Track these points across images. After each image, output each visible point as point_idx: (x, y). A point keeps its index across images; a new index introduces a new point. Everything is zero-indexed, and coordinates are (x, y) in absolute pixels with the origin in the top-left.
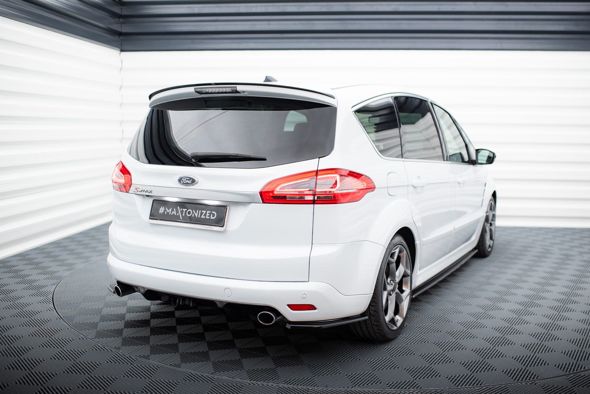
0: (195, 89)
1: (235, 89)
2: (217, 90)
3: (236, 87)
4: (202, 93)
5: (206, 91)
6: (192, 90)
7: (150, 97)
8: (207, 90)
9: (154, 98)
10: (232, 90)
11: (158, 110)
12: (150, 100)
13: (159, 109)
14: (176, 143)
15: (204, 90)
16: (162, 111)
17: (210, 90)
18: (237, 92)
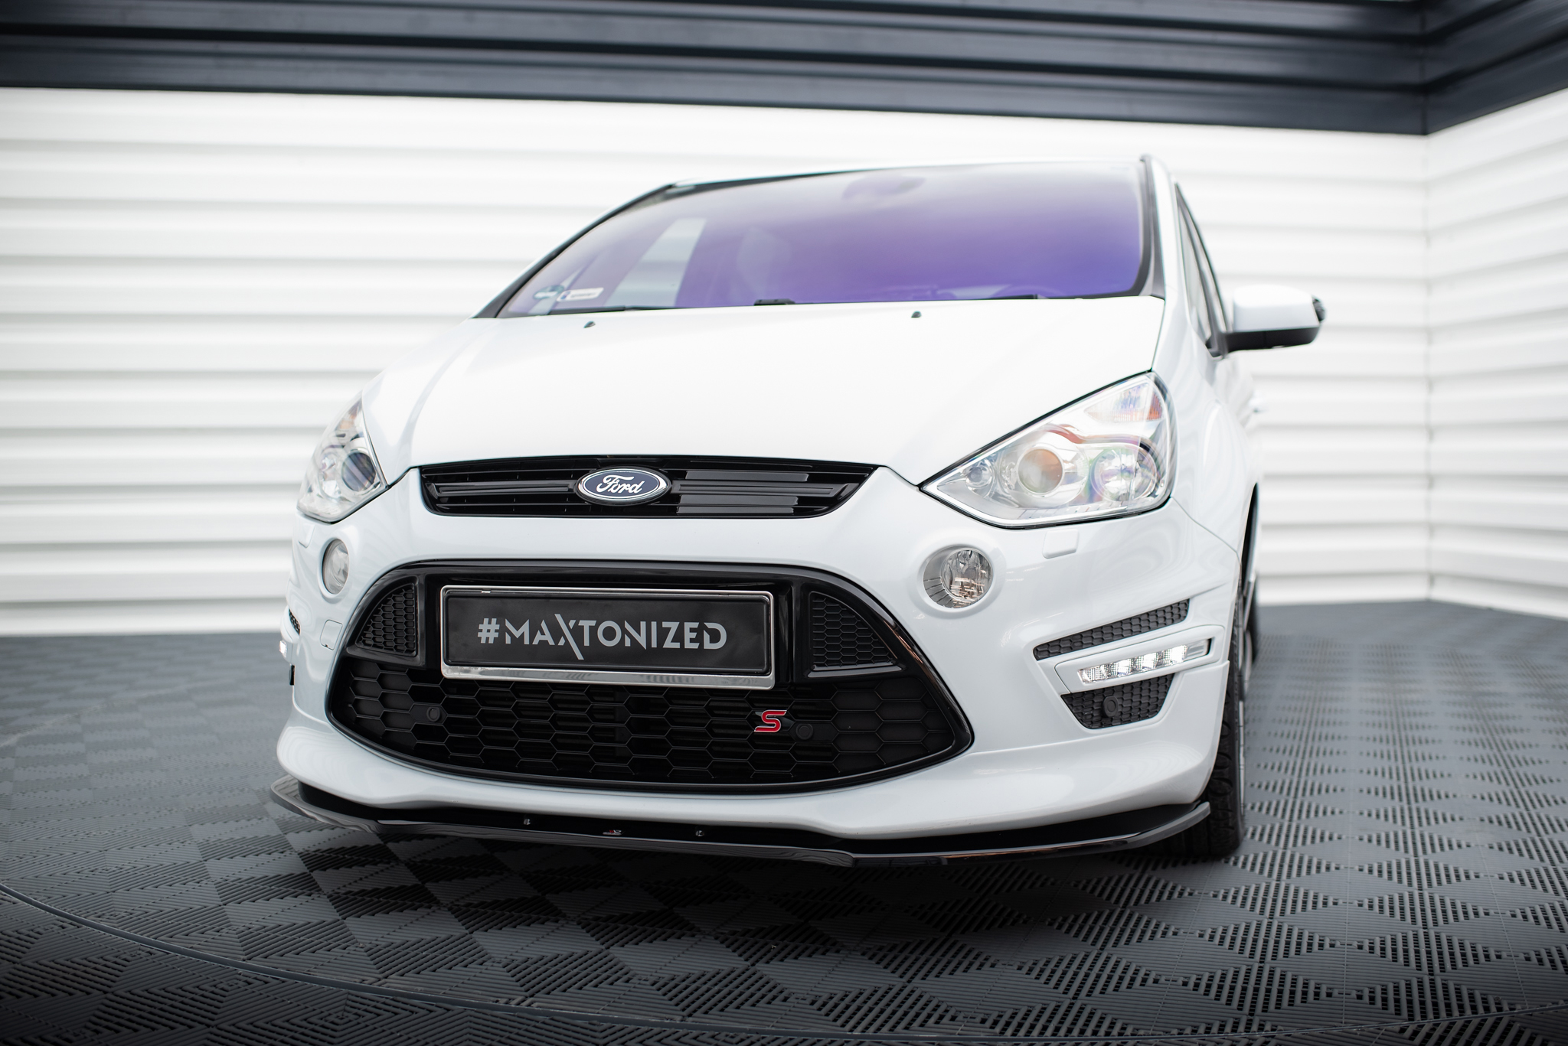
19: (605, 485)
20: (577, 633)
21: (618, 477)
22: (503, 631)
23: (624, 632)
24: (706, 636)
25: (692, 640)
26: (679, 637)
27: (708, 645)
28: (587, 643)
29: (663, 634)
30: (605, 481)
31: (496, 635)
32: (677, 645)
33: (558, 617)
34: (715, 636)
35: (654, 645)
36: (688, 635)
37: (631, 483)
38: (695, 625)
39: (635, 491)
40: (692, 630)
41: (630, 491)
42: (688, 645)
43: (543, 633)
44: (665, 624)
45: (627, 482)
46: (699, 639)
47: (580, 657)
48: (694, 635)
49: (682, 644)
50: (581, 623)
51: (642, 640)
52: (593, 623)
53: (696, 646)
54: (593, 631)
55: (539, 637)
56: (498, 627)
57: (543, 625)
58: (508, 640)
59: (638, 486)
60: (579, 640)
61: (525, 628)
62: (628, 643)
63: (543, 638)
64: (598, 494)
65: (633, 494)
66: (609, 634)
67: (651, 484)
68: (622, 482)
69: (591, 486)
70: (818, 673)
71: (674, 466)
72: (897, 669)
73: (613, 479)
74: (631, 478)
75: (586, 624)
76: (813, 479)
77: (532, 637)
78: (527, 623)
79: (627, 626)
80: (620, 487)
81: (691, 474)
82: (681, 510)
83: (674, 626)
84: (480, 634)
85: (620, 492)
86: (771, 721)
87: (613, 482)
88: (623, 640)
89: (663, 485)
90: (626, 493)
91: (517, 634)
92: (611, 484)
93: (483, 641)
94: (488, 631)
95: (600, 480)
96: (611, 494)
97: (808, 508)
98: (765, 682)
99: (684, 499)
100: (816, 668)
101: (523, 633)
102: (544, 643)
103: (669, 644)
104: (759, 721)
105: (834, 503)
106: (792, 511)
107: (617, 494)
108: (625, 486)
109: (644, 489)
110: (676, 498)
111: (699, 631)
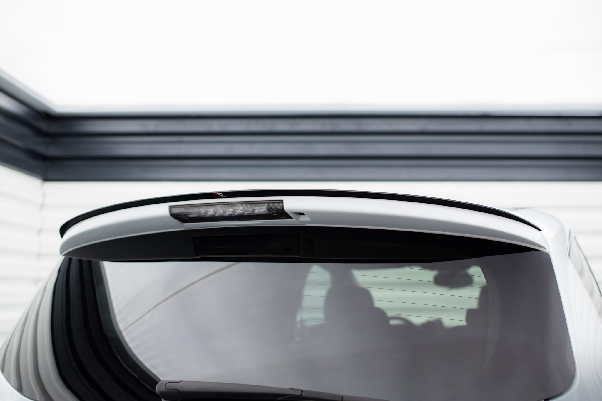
0: (171, 207)
1: (279, 206)
2: (229, 211)
3: (282, 202)
4: (189, 218)
5: (200, 214)
6: (163, 209)
7: (63, 230)
8: (203, 211)
9: (71, 233)
10: (269, 210)
11: (81, 261)
12: (62, 236)
13: (84, 259)
14: (121, 333)
15: (194, 212)
16: (90, 262)
17: (211, 211)
18: (282, 214)
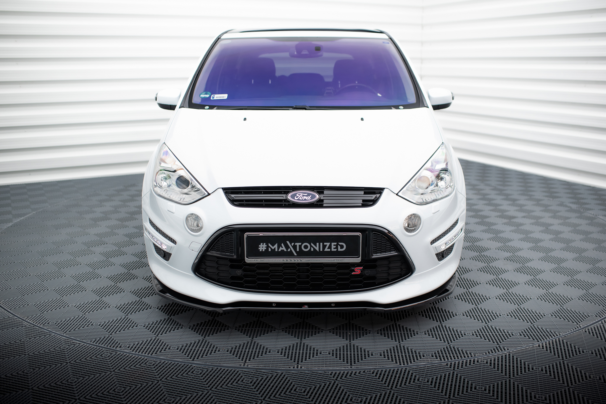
19: (297, 197)
20: (295, 247)
21: (302, 194)
22: (268, 247)
23: (311, 246)
24: (339, 247)
25: (334, 248)
26: (330, 247)
27: (339, 249)
28: (298, 250)
29: (324, 247)
30: (297, 195)
31: (266, 248)
32: (329, 250)
33: (288, 242)
34: (342, 247)
35: (321, 250)
36: (333, 247)
37: (307, 196)
38: (336, 244)
39: (309, 199)
40: (334, 245)
41: (307, 199)
42: (333, 250)
43: (282, 247)
44: (325, 244)
45: (305, 196)
46: (337, 248)
47: (295, 254)
48: (335, 247)
49: (331, 250)
50: (296, 244)
51: (317, 249)
52: (300, 244)
53: (335, 250)
54: (300, 246)
55: (281, 249)
56: (266, 246)
57: (282, 245)
58: (270, 250)
59: (309, 197)
60: (295, 249)
61: (276, 246)
62: (312, 249)
63: (282, 249)
64: (295, 200)
65: (308, 200)
66: (306, 247)
67: (313, 197)
68: (303, 196)
69: (293, 197)
70: (375, 256)
71: (320, 190)
72: (397, 253)
73: (300, 195)
74: (307, 194)
75: (298, 244)
76: (365, 193)
77: (278, 249)
78: (277, 244)
79: (312, 244)
80: (303, 197)
81: (325, 192)
82: (325, 205)
83: (328, 244)
84: (259, 248)
85: (303, 199)
86: (358, 271)
87: (300, 196)
88: (310, 249)
89: (317, 196)
90: (305, 200)
91: (273, 248)
92: (299, 196)
93: (261, 250)
94: (262, 247)
95: (295, 195)
96: (300, 200)
97: (366, 204)
98: (358, 260)
99: (325, 201)
100: (374, 255)
101: (275, 248)
102: (283, 251)
103: (326, 250)
104: (354, 271)
105: (374, 202)
106: (361, 205)
107: (302, 200)
108: (305, 197)
109: (312, 198)
110: (322, 201)
111: (337, 246)
